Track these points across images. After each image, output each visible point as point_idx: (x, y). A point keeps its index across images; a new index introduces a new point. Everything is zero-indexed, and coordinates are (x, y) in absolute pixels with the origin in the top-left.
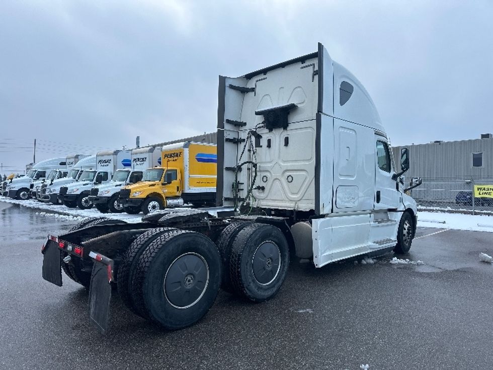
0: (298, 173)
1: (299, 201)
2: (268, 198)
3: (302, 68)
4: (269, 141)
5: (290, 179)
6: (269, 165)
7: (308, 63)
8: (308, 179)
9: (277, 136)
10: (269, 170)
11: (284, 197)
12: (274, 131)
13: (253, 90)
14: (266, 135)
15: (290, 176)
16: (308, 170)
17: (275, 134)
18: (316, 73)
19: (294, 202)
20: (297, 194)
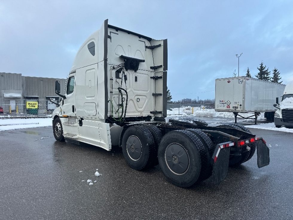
0: (142, 97)
1: (142, 112)
3: (139, 40)
4: (126, 76)
5: (138, 100)
7: (142, 39)
8: (147, 101)
9: (130, 74)
11: (135, 110)
12: (129, 71)
13: (109, 37)
15: (138, 98)
16: (147, 96)
17: (129, 73)
18: (146, 47)
19: (140, 113)
20: (142, 108)
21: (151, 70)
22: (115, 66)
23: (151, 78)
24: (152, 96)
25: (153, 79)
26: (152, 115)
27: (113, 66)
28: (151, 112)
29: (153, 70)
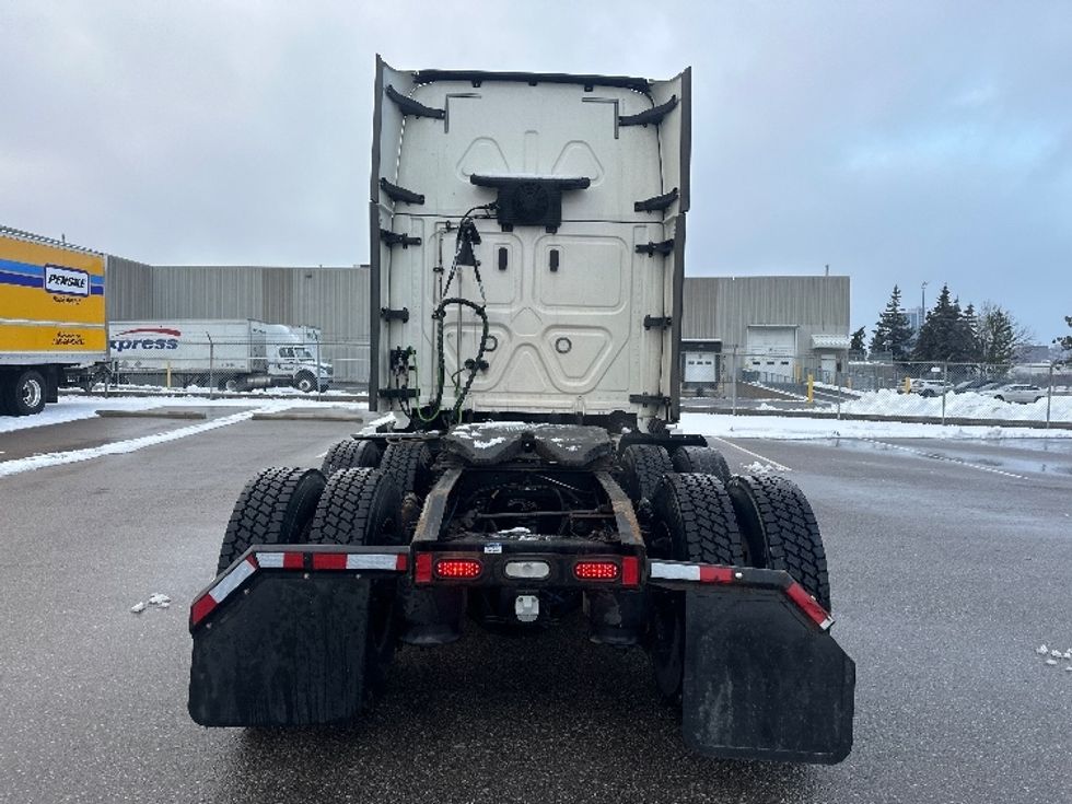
0: (584, 333)
1: (585, 393)
2: (501, 387)
3: (585, 100)
4: (503, 254)
5: (563, 346)
6: (506, 311)
7: (598, 92)
8: (609, 349)
9: (528, 246)
10: (506, 324)
11: (546, 385)
12: (517, 231)
13: (440, 115)
14: (491, 238)
15: (564, 338)
16: (609, 328)
17: (519, 239)
18: (623, 122)
19: (574, 398)
20: (581, 378)
21: (642, 216)
22: (451, 220)
23: (641, 249)
24: (643, 328)
25: (651, 255)
26: (639, 410)
27: (445, 220)
28: (634, 399)
29: (655, 217)
